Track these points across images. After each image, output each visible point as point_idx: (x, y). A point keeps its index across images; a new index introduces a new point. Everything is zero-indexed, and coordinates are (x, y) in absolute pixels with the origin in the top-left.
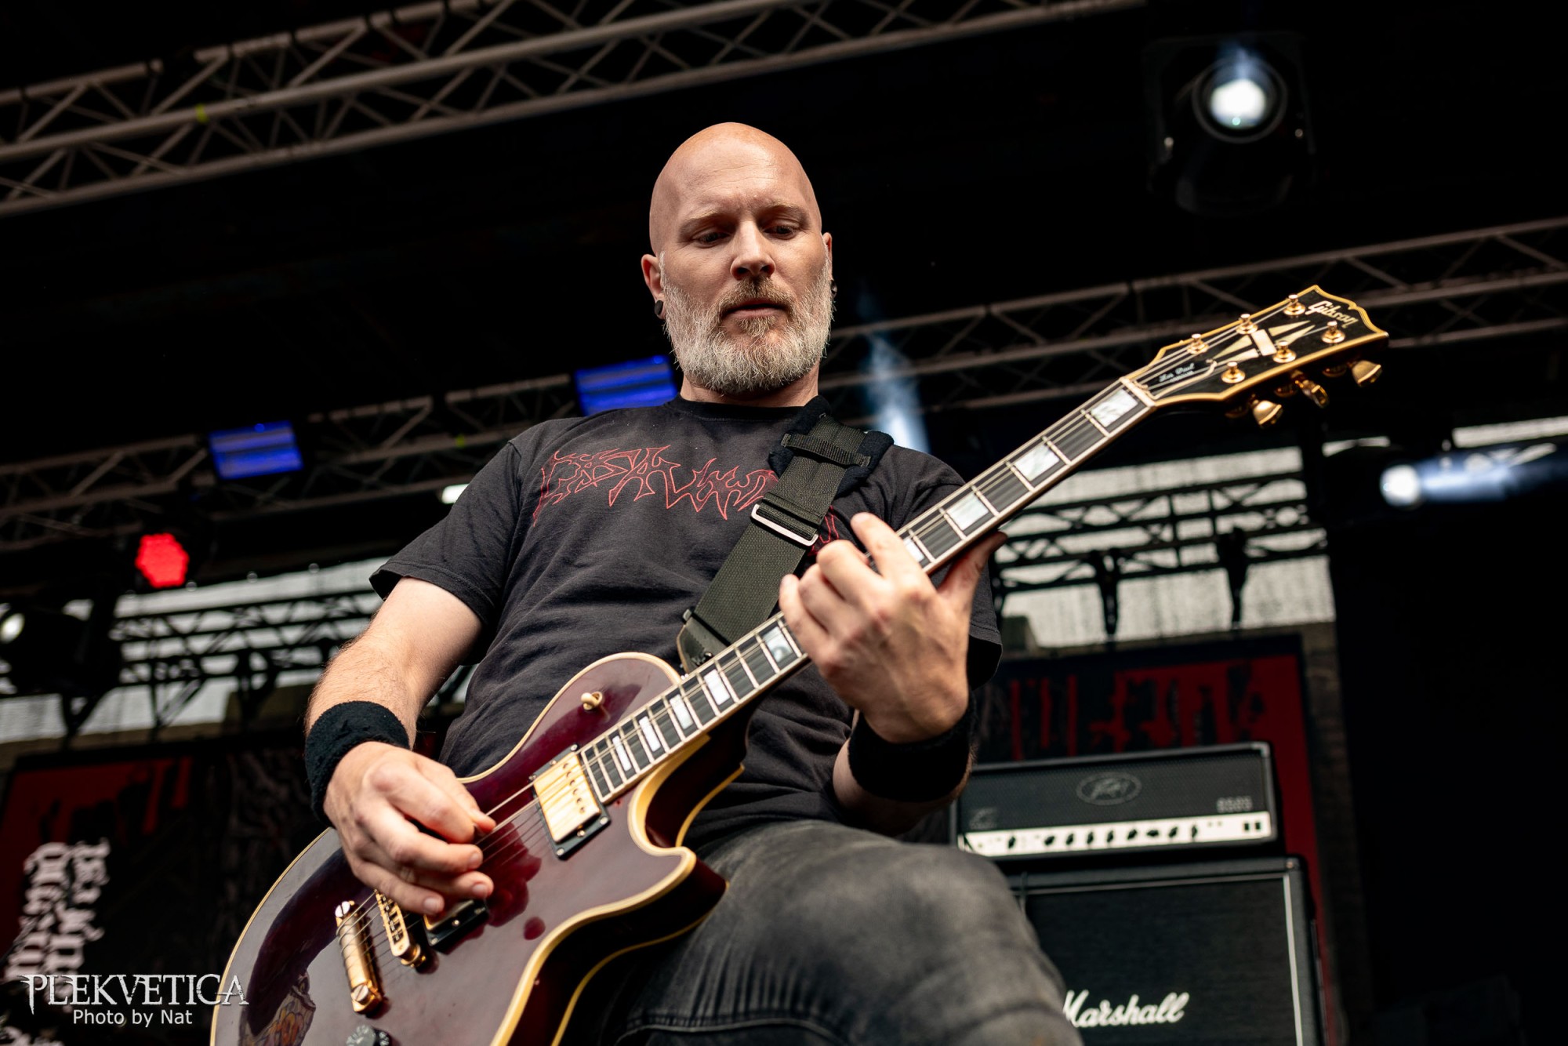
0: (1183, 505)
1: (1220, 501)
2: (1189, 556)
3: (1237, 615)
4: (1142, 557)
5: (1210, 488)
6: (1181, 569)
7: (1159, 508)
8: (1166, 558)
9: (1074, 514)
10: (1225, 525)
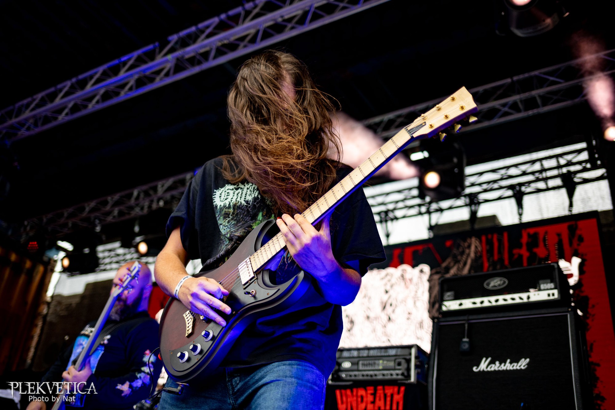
0: (547, 164)
1: (562, 161)
2: (552, 183)
3: (571, 205)
4: (533, 185)
5: (557, 156)
6: (548, 189)
7: (537, 166)
8: (541, 185)
9: (503, 172)
10: (564, 170)
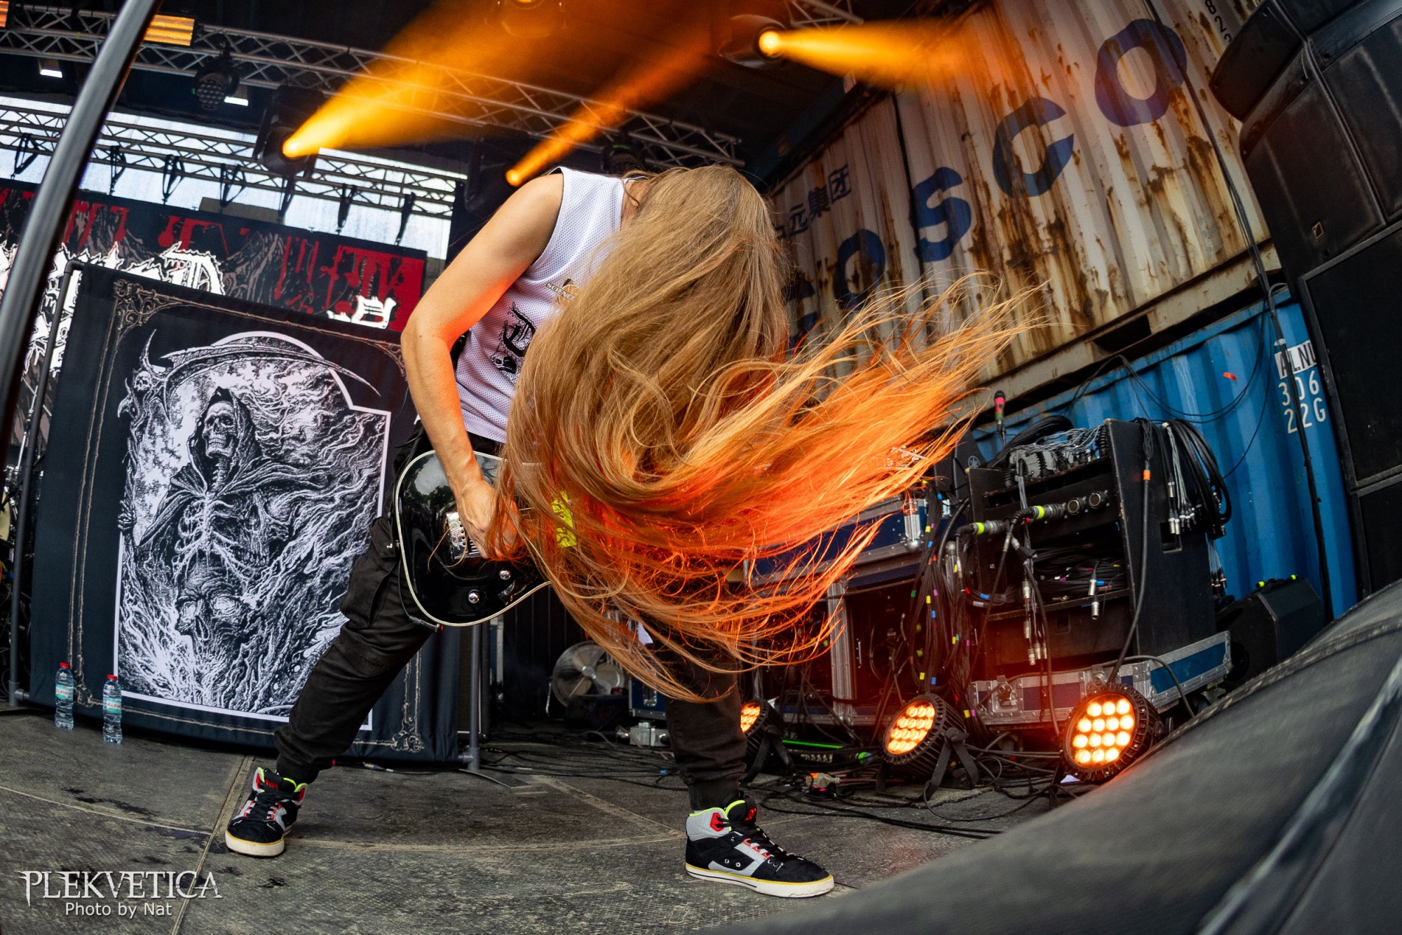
0: (391, 176)
1: (408, 180)
2: (387, 200)
3: (400, 235)
4: (365, 194)
5: (406, 171)
6: (379, 206)
7: (379, 174)
8: (375, 198)
9: (338, 164)
10: (407, 191)
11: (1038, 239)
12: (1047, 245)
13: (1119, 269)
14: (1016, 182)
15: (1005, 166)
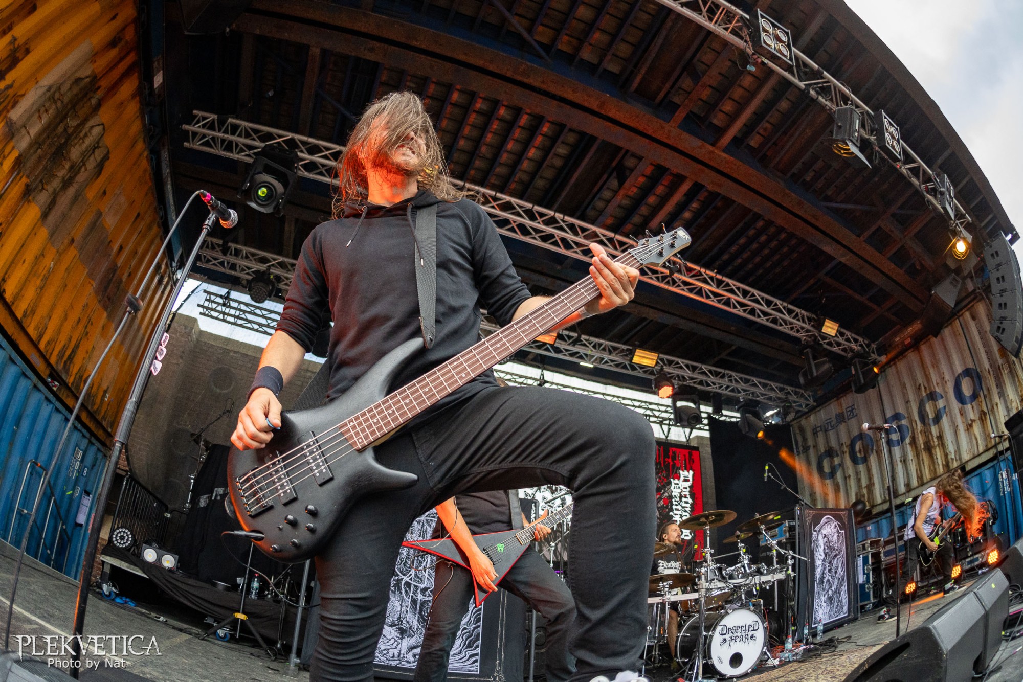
11: (934, 442)
12: (936, 443)
13: (958, 451)
14: (926, 421)
15: (923, 416)
